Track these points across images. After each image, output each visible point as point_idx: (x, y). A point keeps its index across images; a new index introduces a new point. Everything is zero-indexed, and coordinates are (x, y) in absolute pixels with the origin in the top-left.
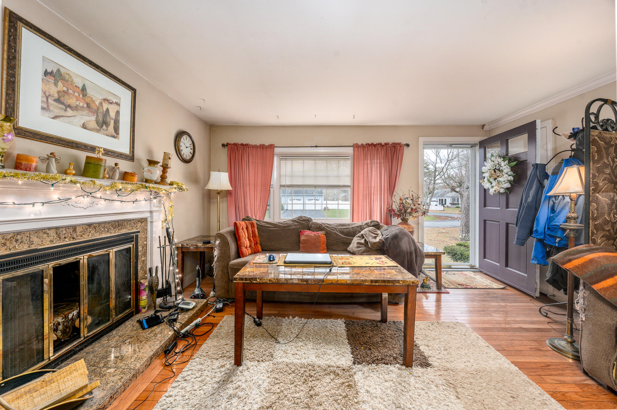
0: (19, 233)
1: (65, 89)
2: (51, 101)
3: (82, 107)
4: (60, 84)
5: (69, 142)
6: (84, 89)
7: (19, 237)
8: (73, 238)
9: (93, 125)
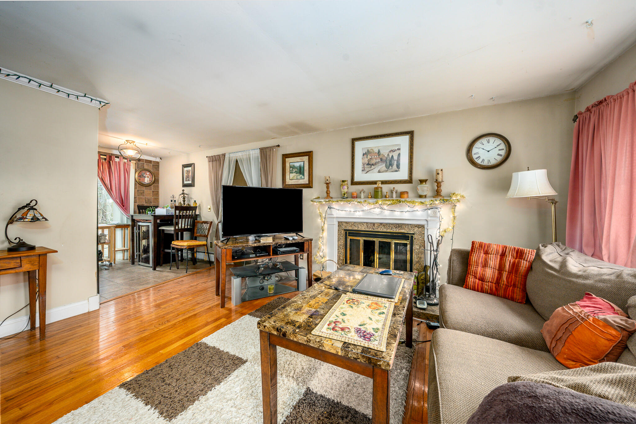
0: (355, 223)
1: (371, 157)
2: (365, 166)
3: (378, 162)
4: (369, 156)
5: (371, 182)
6: (379, 152)
7: (355, 224)
8: (373, 229)
9: (384, 168)
